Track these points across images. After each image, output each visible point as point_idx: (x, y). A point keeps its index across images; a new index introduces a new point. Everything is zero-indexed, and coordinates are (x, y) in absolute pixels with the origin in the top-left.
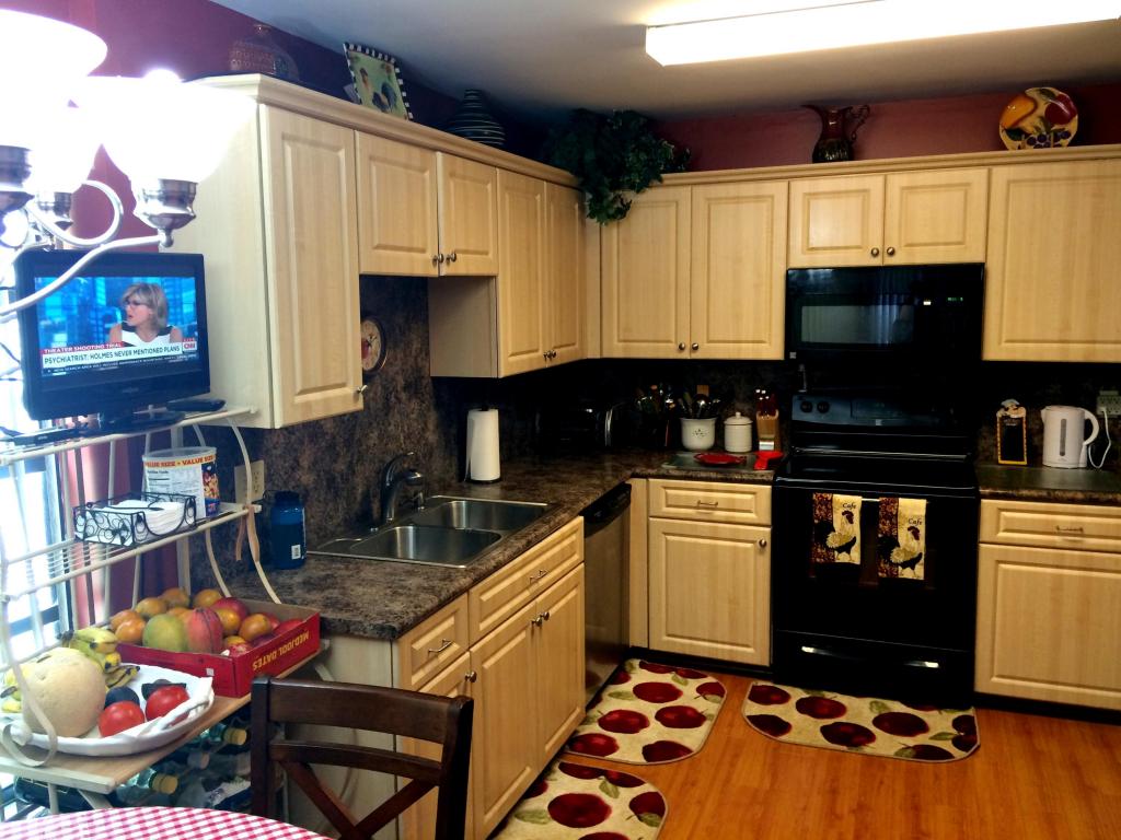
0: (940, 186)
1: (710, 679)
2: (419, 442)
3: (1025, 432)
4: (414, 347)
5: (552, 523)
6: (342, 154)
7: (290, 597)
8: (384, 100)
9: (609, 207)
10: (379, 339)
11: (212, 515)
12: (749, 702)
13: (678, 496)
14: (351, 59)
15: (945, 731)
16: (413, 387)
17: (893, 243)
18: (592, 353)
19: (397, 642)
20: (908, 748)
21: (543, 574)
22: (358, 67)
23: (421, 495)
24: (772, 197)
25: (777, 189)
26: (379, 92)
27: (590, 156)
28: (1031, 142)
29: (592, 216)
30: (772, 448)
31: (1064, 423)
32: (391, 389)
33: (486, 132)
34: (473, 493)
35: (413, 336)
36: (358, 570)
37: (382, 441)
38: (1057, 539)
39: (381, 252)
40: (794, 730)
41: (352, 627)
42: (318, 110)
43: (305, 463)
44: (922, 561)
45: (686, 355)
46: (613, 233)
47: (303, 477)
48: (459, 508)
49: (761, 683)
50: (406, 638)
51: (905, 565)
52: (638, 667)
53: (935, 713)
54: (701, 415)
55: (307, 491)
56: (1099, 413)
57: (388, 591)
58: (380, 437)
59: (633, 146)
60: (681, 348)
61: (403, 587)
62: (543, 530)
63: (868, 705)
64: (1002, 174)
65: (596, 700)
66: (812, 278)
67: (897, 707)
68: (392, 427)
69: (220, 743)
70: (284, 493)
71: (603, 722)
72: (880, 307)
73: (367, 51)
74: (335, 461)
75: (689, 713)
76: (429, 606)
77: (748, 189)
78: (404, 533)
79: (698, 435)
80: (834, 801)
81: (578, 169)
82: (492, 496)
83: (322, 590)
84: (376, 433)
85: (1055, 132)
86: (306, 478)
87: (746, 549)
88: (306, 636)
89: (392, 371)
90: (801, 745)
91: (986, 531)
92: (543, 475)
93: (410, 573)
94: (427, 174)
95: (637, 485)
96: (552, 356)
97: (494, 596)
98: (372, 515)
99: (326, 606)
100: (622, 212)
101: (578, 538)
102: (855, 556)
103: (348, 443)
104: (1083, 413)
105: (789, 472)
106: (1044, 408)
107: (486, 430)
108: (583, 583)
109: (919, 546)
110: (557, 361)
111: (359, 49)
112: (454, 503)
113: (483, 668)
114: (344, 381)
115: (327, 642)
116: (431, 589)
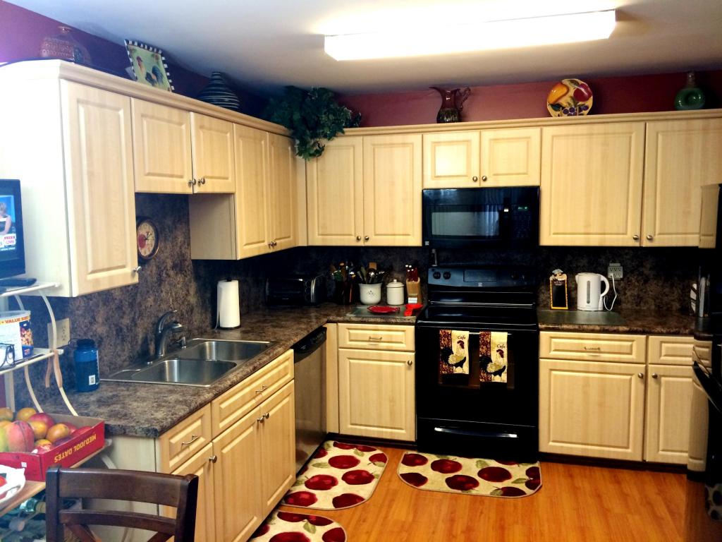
0: (512, 138)
1: (378, 452)
2: (183, 303)
3: (566, 289)
4: (180, 240)
5: (271, 354)
6: (121, 113)
7: (86, 411)
8: (154, 77)
9: (309, 149)
10: (153, 235)
11: (27, 356)
12: (402, 464)
13: (357, 334)
14: (131, 51)
15: (521, 477)
16: (179, 267)
17: (485, 174)
18: (302, 243)
19: (159, 439)
20: (499, 489)
21: (265, 388)
22: (135, 55)
23: (184, 338)
24: (412, 144)
25: (415, 139)
26: (151, 72)
27: (297, 116)
28: (566, 112)
29: (300, 154)
30: (416, 302)
31: (589, 284)
32: (163, 268)
33: (227, 99)
34: (222, 336)
35: (179, 233)
36: (136, 391)
37: (157, 302)
38: (585, 355)
39: (151, 178)
40: (429, 482)
41: (127, 430)
42: (103, 84)
43: (100, 320)
44: (506, 371)
45: (361, 244)
46: (314, 165)
47: (98, 329)
48: (211, 346)
49: (410, 452)
50: (165, 436)
51: (495, 374)
52: (332, 446)
53: (516, 466)
54: (372, 282)
55: (101, 338)
56: (609, 277)
57: (155, 404)
58: (155, 301)
59: (325, 110)
60: (358, 239)
61: (166, 401)
62: (265, 359)
63: (475, 464)
64: (549, 131)
65: (304, 469)
66: (442, 194)
67: (493, 463)
68: (164, 294)
69: (33, 513)
70: (85, 340)
71: (308, 484)
72: (487, 213)
73: (142, 46)
74: (122, 318)
75: (364, 474)
76: (182, 413)
77: (398, 139)
78: (171, 365)
79: (370, 294)
80: (452, 526)
81: (290, 124)
82: (235, 338)
83: (109, 405)
84: (152, 298)
85: (580, 107)
86: (101, 329)
87: (399, 367)
88: (94, 438)
89: (163, 256)
90: (433, 491)
91: (543, 351)
92: (268, 323)
93: (171, 392)
94: (183, 127)
95: (331, 327)
96: (274, 245)
97: (230, 405)
98: (149, 354)
99: (110, 416)
100: (319, 152)
101: (290, 363)
102: (465, 369)
103: (131, 305)
104: (600, 277)
105: (427, 317)
106: (577, 274)
107: (230, 294)
108: (293, 393)
109: (503, 362)
110: (277, 249)
111: (136, 44)
112: (207, 343)
113: (222, 453)
114: (124, 264)
115: (110, 441)
116: (185, 402)
